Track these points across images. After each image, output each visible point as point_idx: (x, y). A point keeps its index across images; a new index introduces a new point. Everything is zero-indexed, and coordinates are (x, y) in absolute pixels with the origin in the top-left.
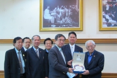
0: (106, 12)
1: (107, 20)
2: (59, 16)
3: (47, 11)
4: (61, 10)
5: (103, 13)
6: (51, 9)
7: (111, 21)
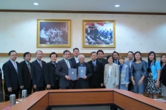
0: (88, 34)
1: (89, 40)
2: (53, 36)
3: (43, 31)
4: (54, 31)
5: (86, 35)
6: (46, 30)
7: (91, 40)
